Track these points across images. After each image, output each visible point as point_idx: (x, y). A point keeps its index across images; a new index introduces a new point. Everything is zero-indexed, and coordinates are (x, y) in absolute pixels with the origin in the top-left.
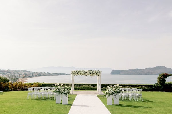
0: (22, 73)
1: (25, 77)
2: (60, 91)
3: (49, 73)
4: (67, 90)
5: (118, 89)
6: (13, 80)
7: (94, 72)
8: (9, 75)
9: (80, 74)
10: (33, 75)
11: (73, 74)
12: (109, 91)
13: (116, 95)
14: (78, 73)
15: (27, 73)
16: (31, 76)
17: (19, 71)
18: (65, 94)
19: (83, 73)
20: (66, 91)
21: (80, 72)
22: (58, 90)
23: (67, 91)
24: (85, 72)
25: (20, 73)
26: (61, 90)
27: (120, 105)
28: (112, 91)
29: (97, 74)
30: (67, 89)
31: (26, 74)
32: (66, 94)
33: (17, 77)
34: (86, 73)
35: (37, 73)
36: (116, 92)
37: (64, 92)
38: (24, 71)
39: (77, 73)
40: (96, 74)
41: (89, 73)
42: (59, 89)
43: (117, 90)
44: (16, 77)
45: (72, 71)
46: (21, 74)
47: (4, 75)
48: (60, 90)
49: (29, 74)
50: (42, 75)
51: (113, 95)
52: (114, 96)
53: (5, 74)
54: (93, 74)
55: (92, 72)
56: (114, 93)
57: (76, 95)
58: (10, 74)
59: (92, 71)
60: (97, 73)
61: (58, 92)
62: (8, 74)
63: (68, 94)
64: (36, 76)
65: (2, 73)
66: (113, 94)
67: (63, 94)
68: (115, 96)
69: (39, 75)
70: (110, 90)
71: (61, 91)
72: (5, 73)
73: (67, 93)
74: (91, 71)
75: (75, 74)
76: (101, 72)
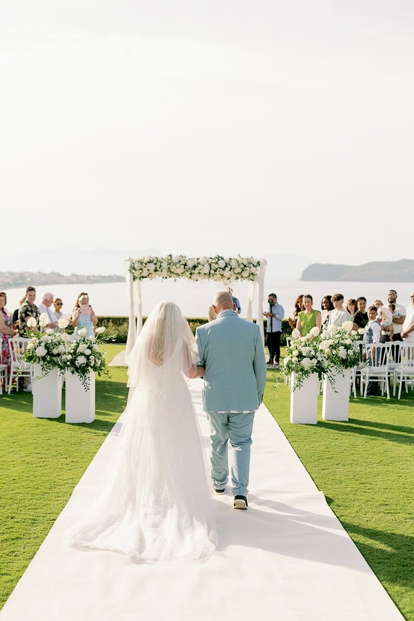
2: (53, 355)
3: (59, 275)
4: (88, 352)
5: (347, 347)
7: (234, 264)
9: (165, 273)
11: (137, 274)
12: (300, 356)
13: (338, 377)
14: (156, 270)
18: (77, 369)
19: (181, 270)
20: (82, 354)
21: (165, 265)
22: (41, 352)
23: (88, 357)
24: (190, 265)
26: (61, 349)
27: (354, 427)
28: (314, 357)
29: (245, 274)
30: (89, 348)
32: (82, 370)
34: (195, 267)
36: (334, 359)
37: (73, 362)
39: (152, 267)
40: (239, 275)
41: (206, 269)
42: (47, 347)
43: (342, 353)
45: (130, 260)
48: (55, 351)
51: (320, 376)
52: (325, 382)
54: (227, 273)
55: (222, 264)
56: (326, 363)
59: (221, 261)
60: (247, 269)
61: (44, 359)
63: (95, 368)
66: (320, 370)
67: (68, 372)
68: (331, 380)
70: (305, 351)
71: (58, 355)
73: (87, 365)
74: (219, 258)
75: (145, 274)
76: (266, 262)
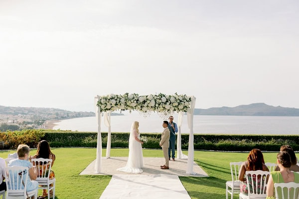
0: (52, 112)
1: (56, 118)
3: (93, 113)
6: (37, 123)
7: (172, 100)
8: (33, 116)
9: (123, 107)
10: (68, 115)
11: (103, 107)
14: (116, 104)
15: (60, 112)
16: (65, 117)
17: (48, 109)
19: (134, 104)
21: (123, 101)
24: (141, 100)
25: (48, 112)
29: (181, 107)
31: (57, 114)
33: (44, 118)
34: (144, 102)
35: (75, 112)
38: (54, 110)
39: (113, 102)
40: (176, 108)
41: (153, 104)
44: (42, 119)
45: (98, 97)
46: (50, 114)
47: (25, 116)
49: (62, 114)
50: (82, 116)
53: (26, 114)
54: (168, 106)
57: (111, 176)
58: (33, 113)
59: (163, 98)
60: (182, 103)
62: (31, 113)
64: (73, 117)
65: (21, 112)
69: (78, 115)
72: (26, 112)
74: (162, 96)
75: (108, 107)
76: (195, 98)
